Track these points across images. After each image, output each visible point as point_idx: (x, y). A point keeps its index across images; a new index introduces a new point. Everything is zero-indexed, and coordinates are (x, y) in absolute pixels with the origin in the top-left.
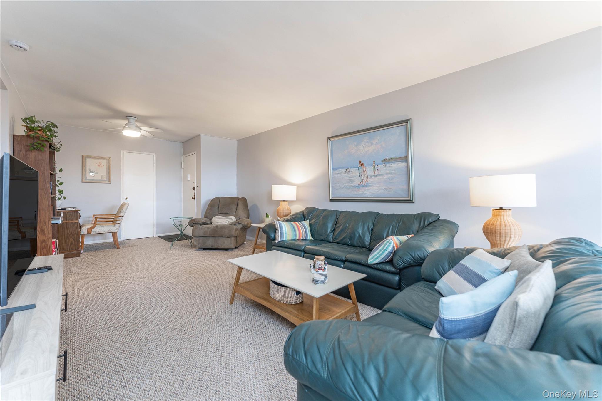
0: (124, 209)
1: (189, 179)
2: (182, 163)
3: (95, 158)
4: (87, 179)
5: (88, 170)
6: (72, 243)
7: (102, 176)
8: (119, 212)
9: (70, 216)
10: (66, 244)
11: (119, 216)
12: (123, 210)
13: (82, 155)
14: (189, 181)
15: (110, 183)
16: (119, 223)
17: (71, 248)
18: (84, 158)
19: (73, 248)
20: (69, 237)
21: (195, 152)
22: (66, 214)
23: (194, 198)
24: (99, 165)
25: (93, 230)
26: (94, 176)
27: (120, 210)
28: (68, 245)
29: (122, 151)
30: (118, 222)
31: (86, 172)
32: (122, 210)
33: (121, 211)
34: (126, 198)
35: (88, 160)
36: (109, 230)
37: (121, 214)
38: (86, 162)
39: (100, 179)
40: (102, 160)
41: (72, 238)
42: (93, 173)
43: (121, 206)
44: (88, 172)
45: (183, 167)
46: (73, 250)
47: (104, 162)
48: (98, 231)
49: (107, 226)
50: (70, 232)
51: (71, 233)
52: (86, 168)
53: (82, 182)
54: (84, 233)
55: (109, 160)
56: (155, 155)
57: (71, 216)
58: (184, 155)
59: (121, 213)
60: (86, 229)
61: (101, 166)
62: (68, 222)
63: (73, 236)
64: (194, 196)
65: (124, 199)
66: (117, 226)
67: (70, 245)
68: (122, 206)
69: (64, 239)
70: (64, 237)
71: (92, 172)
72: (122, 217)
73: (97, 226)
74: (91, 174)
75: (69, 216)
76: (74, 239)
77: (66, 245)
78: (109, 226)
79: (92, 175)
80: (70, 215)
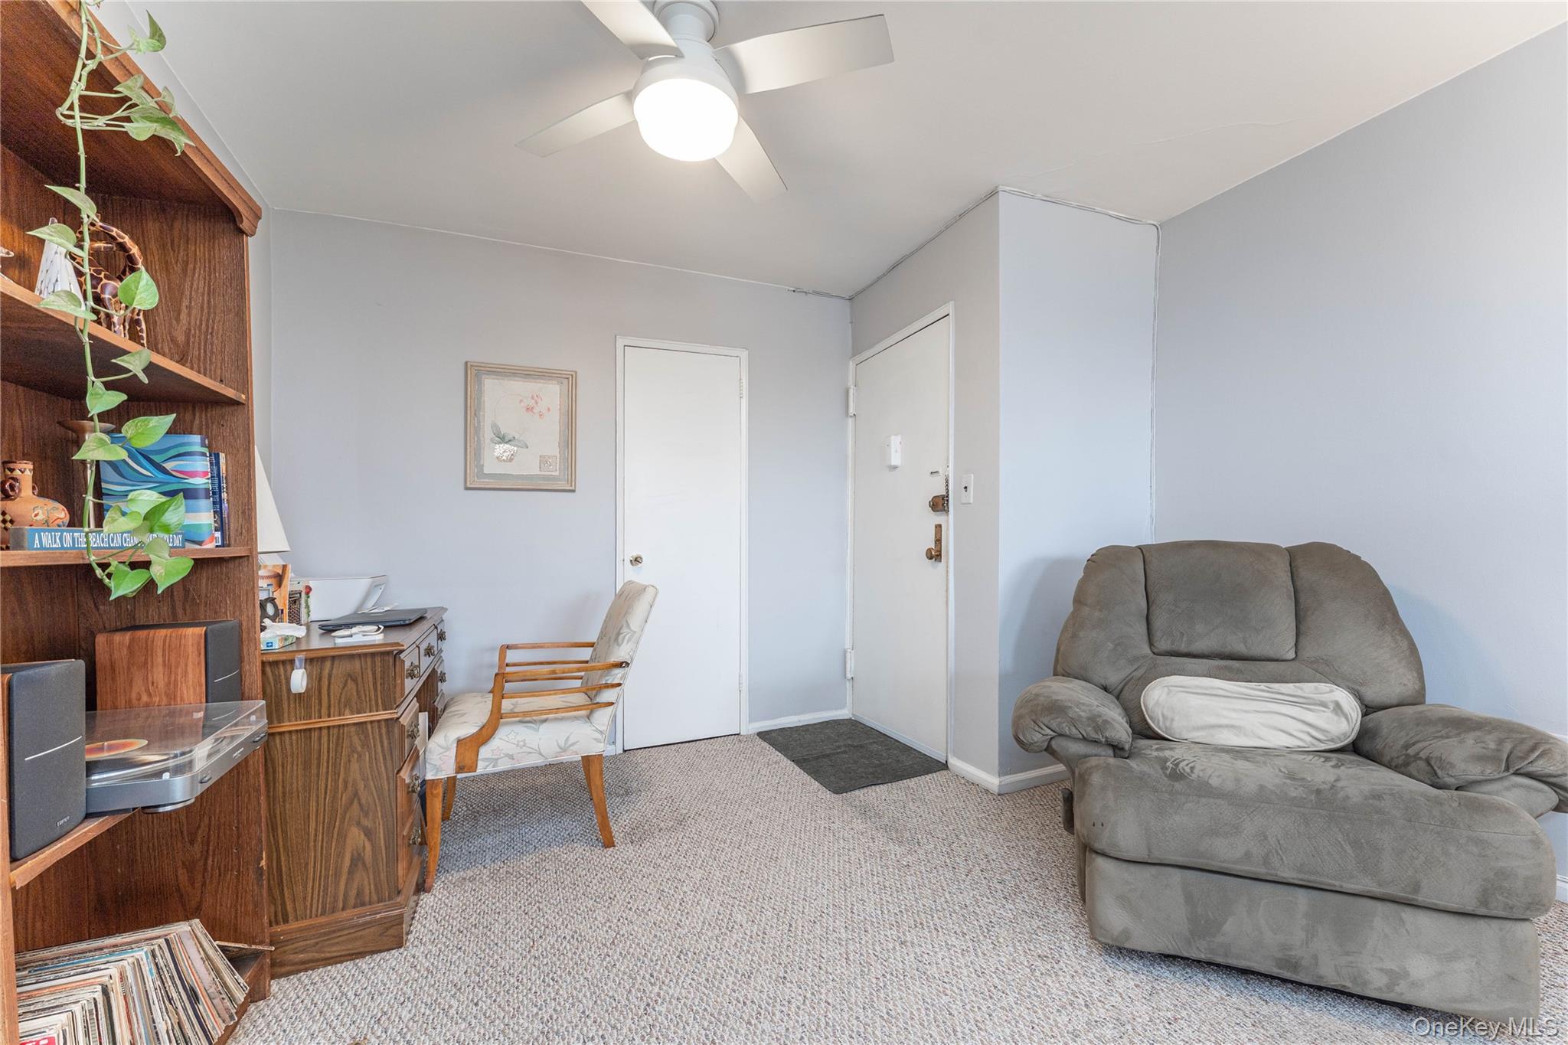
0: (635, 621)
1: (896, 459)
2: (851, 392)
3: (515, 374)
4: (486, 471)
5: (488, 434)
6: (357, 860)
7: (544, 460)
8: (613, 638)
9: (351, 684)
10: (327, 869)
11: (613, 659)
12: (633, 628)
13: (468, 360)
14: (895, 467)
15: (574, 491)
16: (612, 704)
17: (353, 893)
18: (474, 374)
19: (367, 891)
20: (343, 818)
21: (949, 308)
22: (326, 672)
23: (935, 555)
24: (529, 409)
25: (485, 752)
26: (511, 460)
27: (614, 627)
28: (337, 874)
29: (621, 342)
30: (607, 696)
31: (479, 439)
32: (625, 630)
33: (619, 634)
34: (636, 560)
35: (489, 384)
36: (562, 744)
37: (620, 654)
38: (480, 392)
39: (535, 470)
40: (541, 385)
41: (358, 824)
42: (507, 446)
43: (614, 603)
44: (487, 441)
45: (852, 411)
46: (363, 904)
47: (551, 394)
48: (511, 757)
49: (556, 719)
50: (346, 787)
51: (356, 794)
52: (479, 422)
53: (467, 488)
54: (438, 770)
55: (569, 379)
56: (744, 354)
57: (355, 680)
58: (856, 351)
59: (619, 645)
60: (448, 749)
61: (536, 410)
62: (336, 720)
63: (366, 815)
64: (938, 541)
65: (627, 562)
66: (602, 716)
67: (351, 872)
68: (625, 600)
69: (312, 833)
70: (313, 824)
71: (503, 439)
72: (628, 664)
73: (507, 724)
74: (501, 449)
75: (345, 685)
76: (369, 833)
77: (327, 877)
78: (562, 719)
79: (506, 454)
80: (350, 676)
